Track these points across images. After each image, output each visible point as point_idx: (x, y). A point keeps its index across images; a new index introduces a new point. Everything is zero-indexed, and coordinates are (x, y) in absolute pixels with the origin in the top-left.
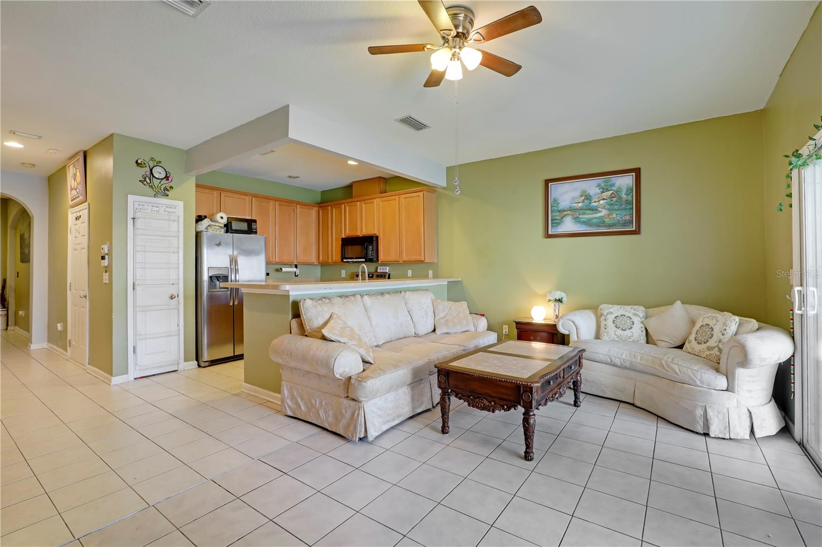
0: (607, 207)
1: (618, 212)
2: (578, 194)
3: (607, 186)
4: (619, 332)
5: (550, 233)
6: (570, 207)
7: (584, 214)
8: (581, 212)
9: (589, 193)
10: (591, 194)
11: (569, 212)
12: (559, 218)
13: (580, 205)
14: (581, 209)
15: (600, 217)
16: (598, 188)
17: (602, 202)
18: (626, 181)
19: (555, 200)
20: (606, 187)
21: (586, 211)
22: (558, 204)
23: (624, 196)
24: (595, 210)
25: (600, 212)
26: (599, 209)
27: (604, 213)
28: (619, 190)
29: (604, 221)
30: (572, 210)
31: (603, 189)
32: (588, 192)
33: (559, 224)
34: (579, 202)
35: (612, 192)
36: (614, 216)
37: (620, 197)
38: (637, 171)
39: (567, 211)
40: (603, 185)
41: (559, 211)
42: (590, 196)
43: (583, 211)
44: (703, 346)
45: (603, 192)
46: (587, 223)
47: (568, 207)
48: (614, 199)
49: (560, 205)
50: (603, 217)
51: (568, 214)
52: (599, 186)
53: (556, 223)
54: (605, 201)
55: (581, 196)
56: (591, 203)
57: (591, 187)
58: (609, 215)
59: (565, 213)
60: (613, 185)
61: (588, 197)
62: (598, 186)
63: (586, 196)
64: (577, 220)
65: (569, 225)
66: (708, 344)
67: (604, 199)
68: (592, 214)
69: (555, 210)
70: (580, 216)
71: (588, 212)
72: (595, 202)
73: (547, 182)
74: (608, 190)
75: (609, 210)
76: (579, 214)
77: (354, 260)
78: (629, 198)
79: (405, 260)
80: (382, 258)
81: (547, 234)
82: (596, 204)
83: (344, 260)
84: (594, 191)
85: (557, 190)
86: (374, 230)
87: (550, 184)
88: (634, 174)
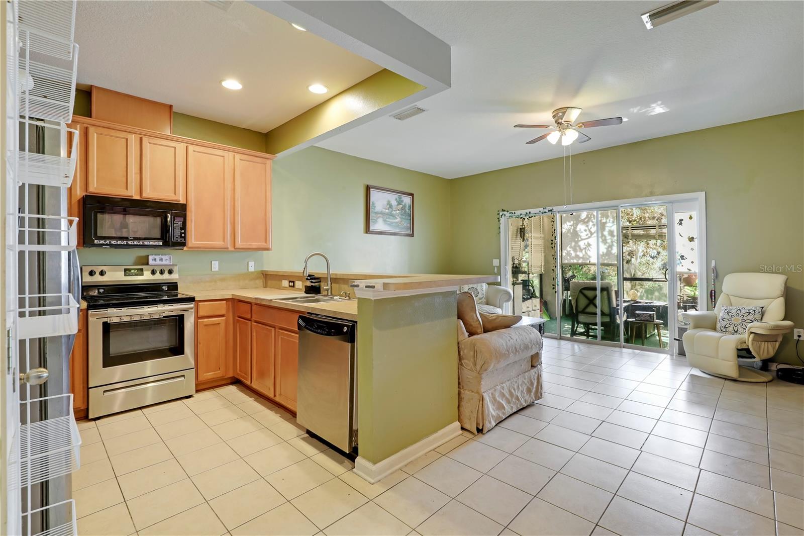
0: (400, 216)
1: (405, 221)
2: (386, 202)
5: (370, 230)
6: (382, 211)
7: (389, 218)
8: (388, 216)
9: (391, 204)
11: (381, 215)
12: (375, 218)
13: (387, 211)
14: (387, 214)
16: (396, 201)
17: (398, 212)
18: (407, 200)
19: (373, 204)
20: (400, 202)
21: (390, 216)
22: (375, 207)
23: (407, 210)
24: (394, 216)
25: (397, 218)
26: (396, 216)
28: (405, 206)
29: (398, 226)
30: (382, 213)
31: (398, 203)
34: (386, 209)
35: (402, 206)
36: (403, 223)
38: (413, 195)
40: (398, 199)
41: (376, 213)
45: (398, 205)
46: (390, 224)
47: (381, 210)
48: (403, 211)
50: (397, 222)
51: (380, 217)
52: (396, 199)
53: (373, 222)
55: (388, 204)
56: (392, 211)
57: (393, 198)
58: (401, 222)
59: (379, 215)
60: (402, 201)
61: (391, 206)
64: (385, 222)
65: (380, 225)
67: (398, 210)
68: (393, 219)
69: (373, 212)
70: (387, 220)
73: (368, 189)
74: (400, 204)
75: (401, 218)
76: (386, 218)
77: (130, 243)
78: (409, 212)
79: (241, 247)
80: (193, 242)
81: (367, 230)
82: (395, 212)
83: (96, 242)
84: (394, 203)
85: (375, 195)
86: (175, 194)
87: (371, 189)
88: (411, 197)
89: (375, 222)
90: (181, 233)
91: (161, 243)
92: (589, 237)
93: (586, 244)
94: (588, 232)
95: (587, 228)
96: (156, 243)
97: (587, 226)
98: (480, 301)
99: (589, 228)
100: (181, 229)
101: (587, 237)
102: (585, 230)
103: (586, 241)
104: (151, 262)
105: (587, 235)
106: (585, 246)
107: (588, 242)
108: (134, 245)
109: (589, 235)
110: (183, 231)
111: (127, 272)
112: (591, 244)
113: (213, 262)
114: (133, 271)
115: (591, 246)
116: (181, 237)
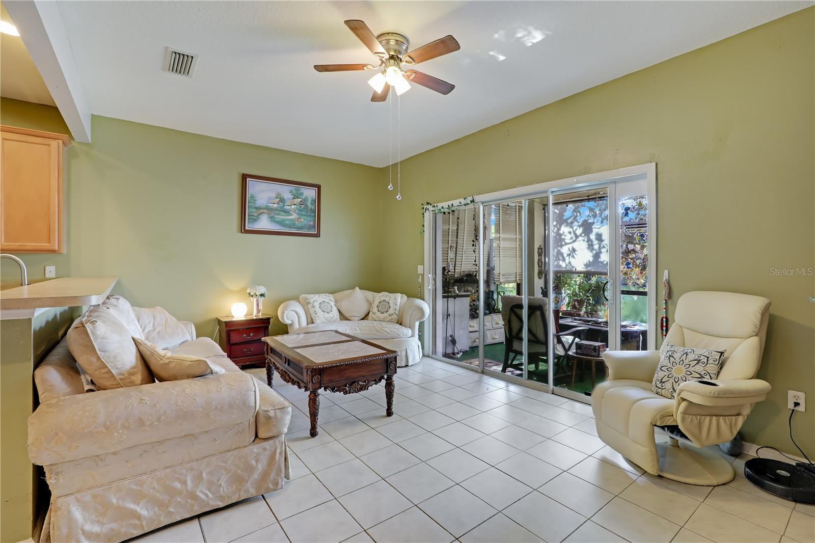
0: (297, 211)
1: (305, 217)
2: (273, 195)
3: (297, 193)
4: (326, 315)
5: (247, 228)
7: (278, 214)
8: (276, 212)
9: (283, 197)
10: (285, 198)
11: (265, 211)
12: (255, 214)
13: (275, 205)
14: (276, 209)
15: (291, 219)
16: (290, 194)
17: (293, 207)
18: (311, 193)
19: (252, 197)
20: (297, 195)
21: (280, 212)
22: (255, 200)
23: (309, 205)
24: (287, 212)
25: (292, 215)
26: (291, 212)
27: (294, 216)
28: (306, 199)
29: (295, 224)
30: (267, 208)
31: (295, 196)
32: (282, 196)
33: (256, 221)
34: (275, 203)
35: (301, 200)
36: (302, 220)
37: (307, 205)
38: (319, 187)
39: (263, 209)
40: (294, 192)
41: (256, 208)
42: (284, 200)
43: (278, 212)
44: (386, 315)
45: (295, 199)
46: (281, 223)
47: (265, 206)
48: (302, 206)
49: (257, 202)
50: (293, 219)
51: (264, 212)
52: (291, 192)
53: (253, 219)
54: (295, 206)
55: (277, 198)
56: (284, 206)
57: (286, 191)
58: (298, 219)
59: (262, 211)
60: (302, 194)
61: (282, 200)
62: (290, 192)
63: (280, 199)
64: (272, 219)
66: (389, 312)
67: (295, 205)
68: (285, 216)
69: (251, 206)
70: (276, 216)
71: (282, 213)
72: (288, 206)
73: (244, 177)
74: (298, 198)
75: (298, 214)
76: (275, 214)
78: (313, 207)
81: (243, 230)
82: (288, 207)
84: (287, 196)
85: (254, 187)
87: (248, 179)
88: (317, 189)
89: (255, 220)
92: (574, 241)
93: (571, 249)
94: (572, 235)
95: (571, 230)
97: (572, 227)
98: (390, 318)
99: (574, 230)
101: (572, 241)
102: (570, 233)
103: (570, 246)
105: (571, 238)
106: (569, 252)
107: (573, 247)
109: (574, 238)
112: (576, 249)
115: (576, 252)
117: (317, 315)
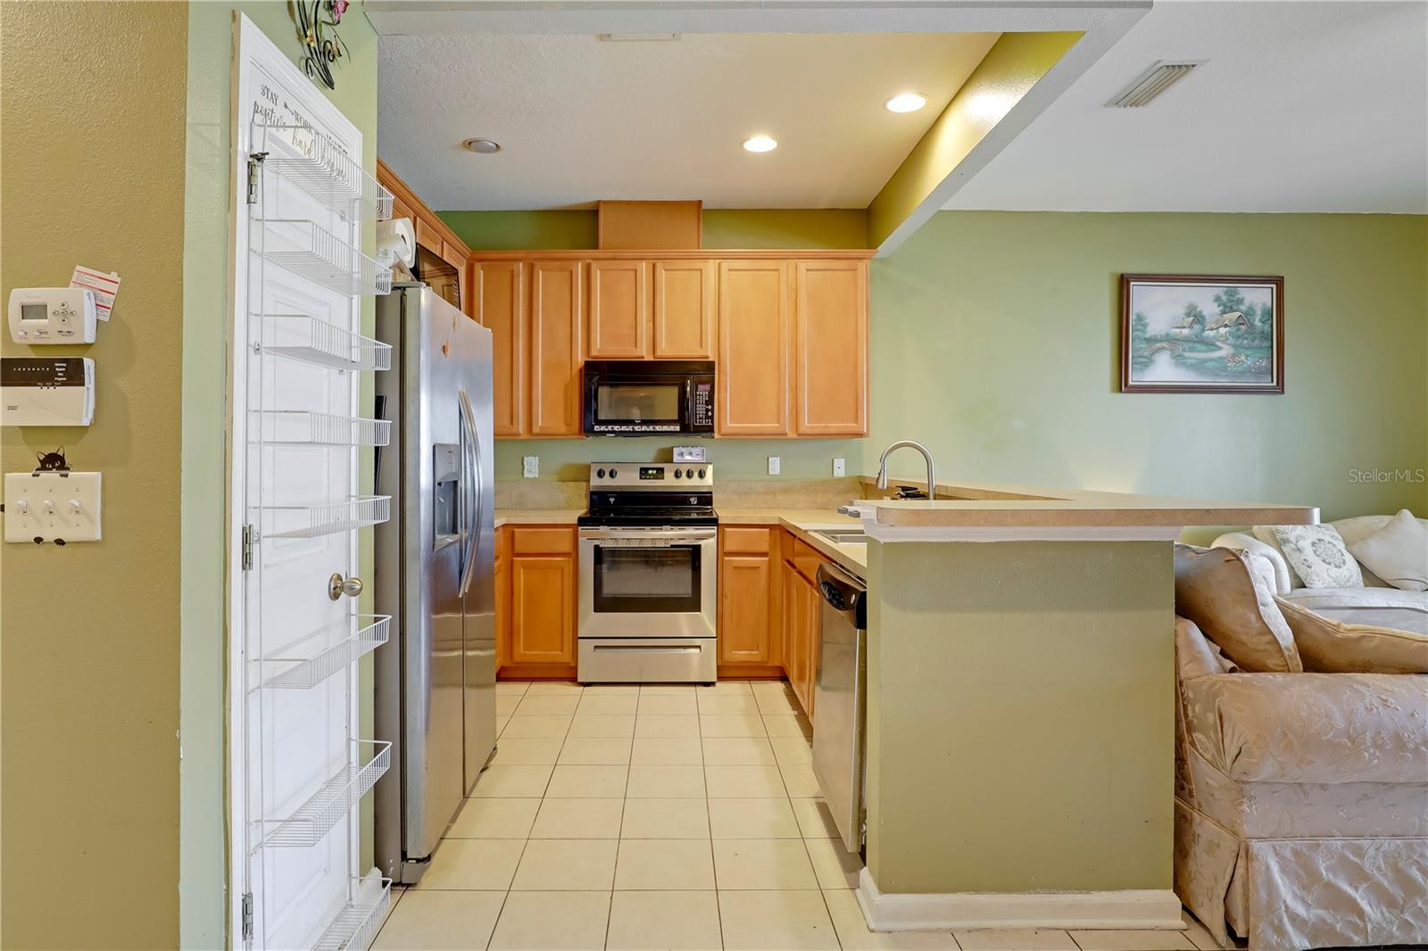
0: (1231, 340)
1: (1249, 352)
2: (1180, 310)
3: (1231, 301)
4: (1334, 571)
5: (1130, 383)
6: (1168, 334)
7: (1191, 350)
8: (1188, 345)
9: (1201, 312)
10: (1204, 313)
11: (1165, 345)
12: (1146, 353)
13: (1186, 331)
14: (1187, 340)
15: (1219, 358)
16: (1216, 304)
17: (1223, 330)
18: (1259, 297)
19: (1140, 318)
20: (1230, 304)
21: (1196, 345)
22: (1145, 326)
23: (1258, 323)
24: (1211, 345)
25: (1220, 348)
26: (1218, 344)
27: (1226, 351)
28: (1250, 312)
29: (1226, 367)
30: (1171, 340)
31: (1225, 307)
32: (1198, 310)
33: (1147, 366)
34: (1184, 327)
35: (1239, 314)
36: (1243, 358)
37: (1252, 325)
38: (1279, 282)
39: (1161, 341)
40: (1224, 298)
41: (1148, 340)
42: (1203, 317)
43: (1190, 345)
45: (1226, 313)
46: (1198, 367)
47: (1163, 333)
48: (1242, 327)
49: (1148, 328)
50: (1226, 358)
51: (1164, 348)
52: (1218, 299)
53: (1141, 363)
54: (1228, 329)
55: (1188, 315)
56: (1203, 331)
57: (1205, 298)
58: (1234, 356)
59: (1158, 345)
60: (1241, 301)
61: (1198, 318)
62: (1216, 301)
63: (1195, 316)
64: (1179, 360)
65: (1163, 370)
67: (1226, 326)
68: (1205, 352)
69: (1138, 338)
70: (1186, 354)
71: (1199, 346)
72: (1212, 329)
73: (1123, 283)
74: (1232, 310)
75: (1234, 346)
76: (1184, 350)
77: (637, 428)
78: (1267, 328)
79: (809, 431)
80: (729, 425)
81: (1122, 383)
82: (1212, 333)
83: (597, 428)
84: (1210, 309)
85: (1144, 298)
86: (701, 346)
87: (1132, 283)
88: (1274, 286)
89: (1147, 363)
90: (707, 410)
91: (678, 428)
96: (672, 428)
100: (707, 403)
104: (676, 458)
108: (642, 432)
110: (710, 407)
111: (644, 472)
113: (770, 459)
114: (650, 472)
116: (707, 417)
117: (1312, 569)
